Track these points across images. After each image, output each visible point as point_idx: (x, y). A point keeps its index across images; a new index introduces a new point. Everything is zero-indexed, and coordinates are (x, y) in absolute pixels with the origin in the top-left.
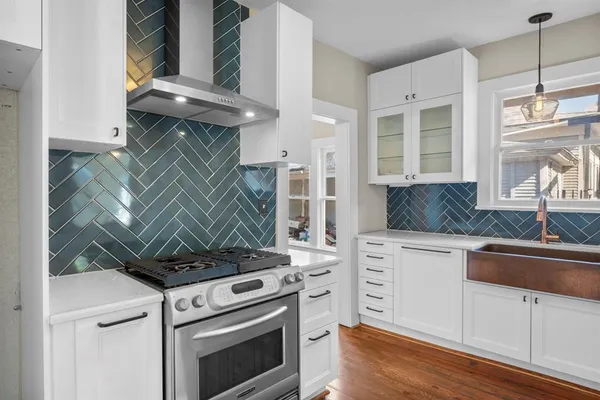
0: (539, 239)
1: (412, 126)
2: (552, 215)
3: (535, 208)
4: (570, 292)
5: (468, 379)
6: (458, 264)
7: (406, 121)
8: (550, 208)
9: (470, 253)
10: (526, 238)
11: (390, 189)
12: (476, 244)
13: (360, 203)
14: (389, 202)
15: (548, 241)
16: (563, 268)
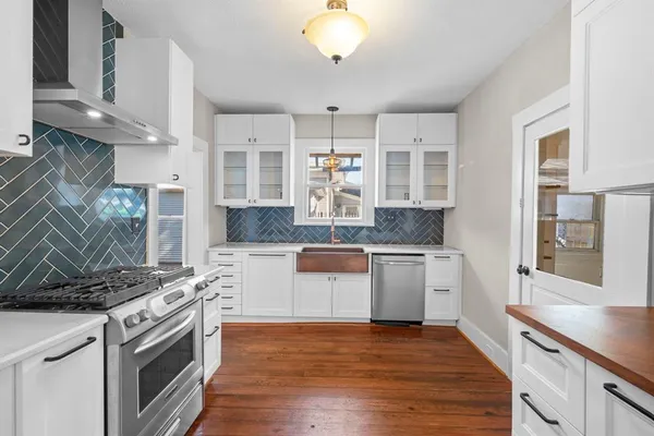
0: (330, 242)
1: (253, 163)
2: (336, 227)
3: (330, 223)
4: (353, 271)
5: (301, 337)
6: (290, 262)
7: (249, 157)
8: (336, 224)
9: (298, 254)
10: (323, 242)
11: (229, 210)
12: (299, 248)
13: (210, 222)
14: (229, 220)
15: (335, 243)
16: (348, 258)
